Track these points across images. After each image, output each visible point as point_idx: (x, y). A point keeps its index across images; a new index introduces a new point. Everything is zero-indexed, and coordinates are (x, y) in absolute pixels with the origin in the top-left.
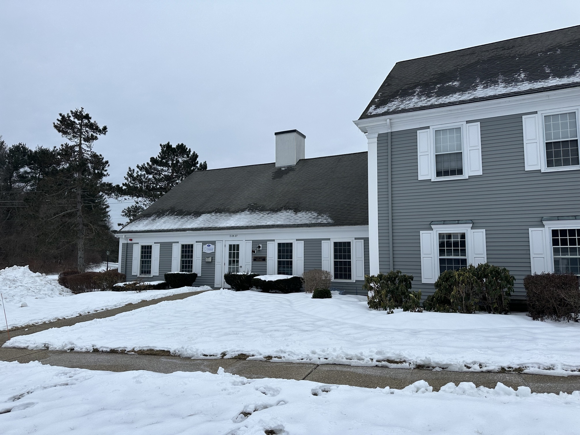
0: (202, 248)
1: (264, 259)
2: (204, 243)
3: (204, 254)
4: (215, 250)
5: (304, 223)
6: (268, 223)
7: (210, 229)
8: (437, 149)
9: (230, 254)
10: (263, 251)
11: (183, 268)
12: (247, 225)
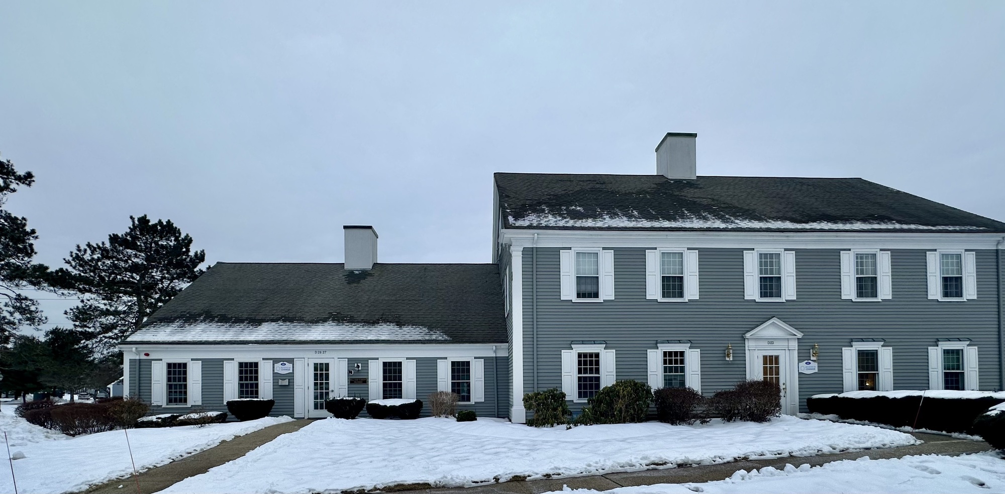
0: (274, 367)
1: (365, 381)
2: (276, 361)
3: (276, 376)
4: (293, 370)
5: (416, 339)
6: (369, 338)
7: (285, 342)
8: (578, 271)
9: (316, 375)
10: (362, 371)
11: (241, 394)
12: (341, 339)
